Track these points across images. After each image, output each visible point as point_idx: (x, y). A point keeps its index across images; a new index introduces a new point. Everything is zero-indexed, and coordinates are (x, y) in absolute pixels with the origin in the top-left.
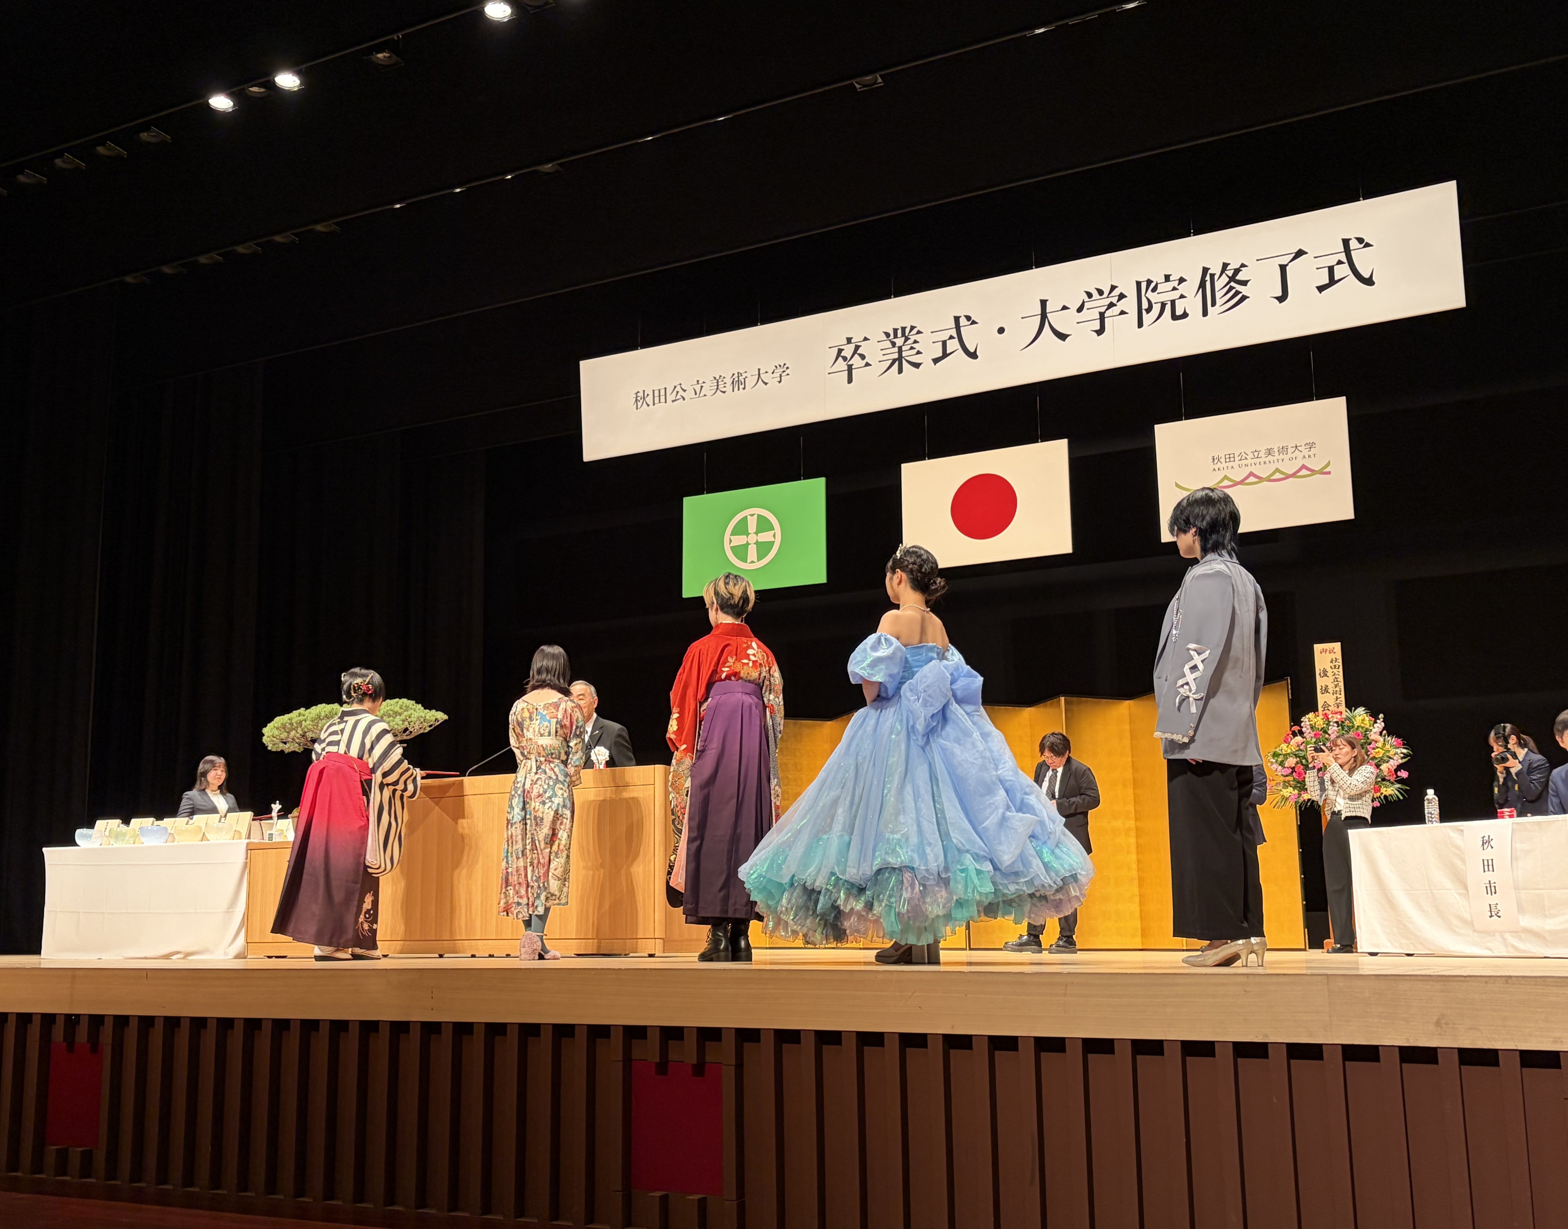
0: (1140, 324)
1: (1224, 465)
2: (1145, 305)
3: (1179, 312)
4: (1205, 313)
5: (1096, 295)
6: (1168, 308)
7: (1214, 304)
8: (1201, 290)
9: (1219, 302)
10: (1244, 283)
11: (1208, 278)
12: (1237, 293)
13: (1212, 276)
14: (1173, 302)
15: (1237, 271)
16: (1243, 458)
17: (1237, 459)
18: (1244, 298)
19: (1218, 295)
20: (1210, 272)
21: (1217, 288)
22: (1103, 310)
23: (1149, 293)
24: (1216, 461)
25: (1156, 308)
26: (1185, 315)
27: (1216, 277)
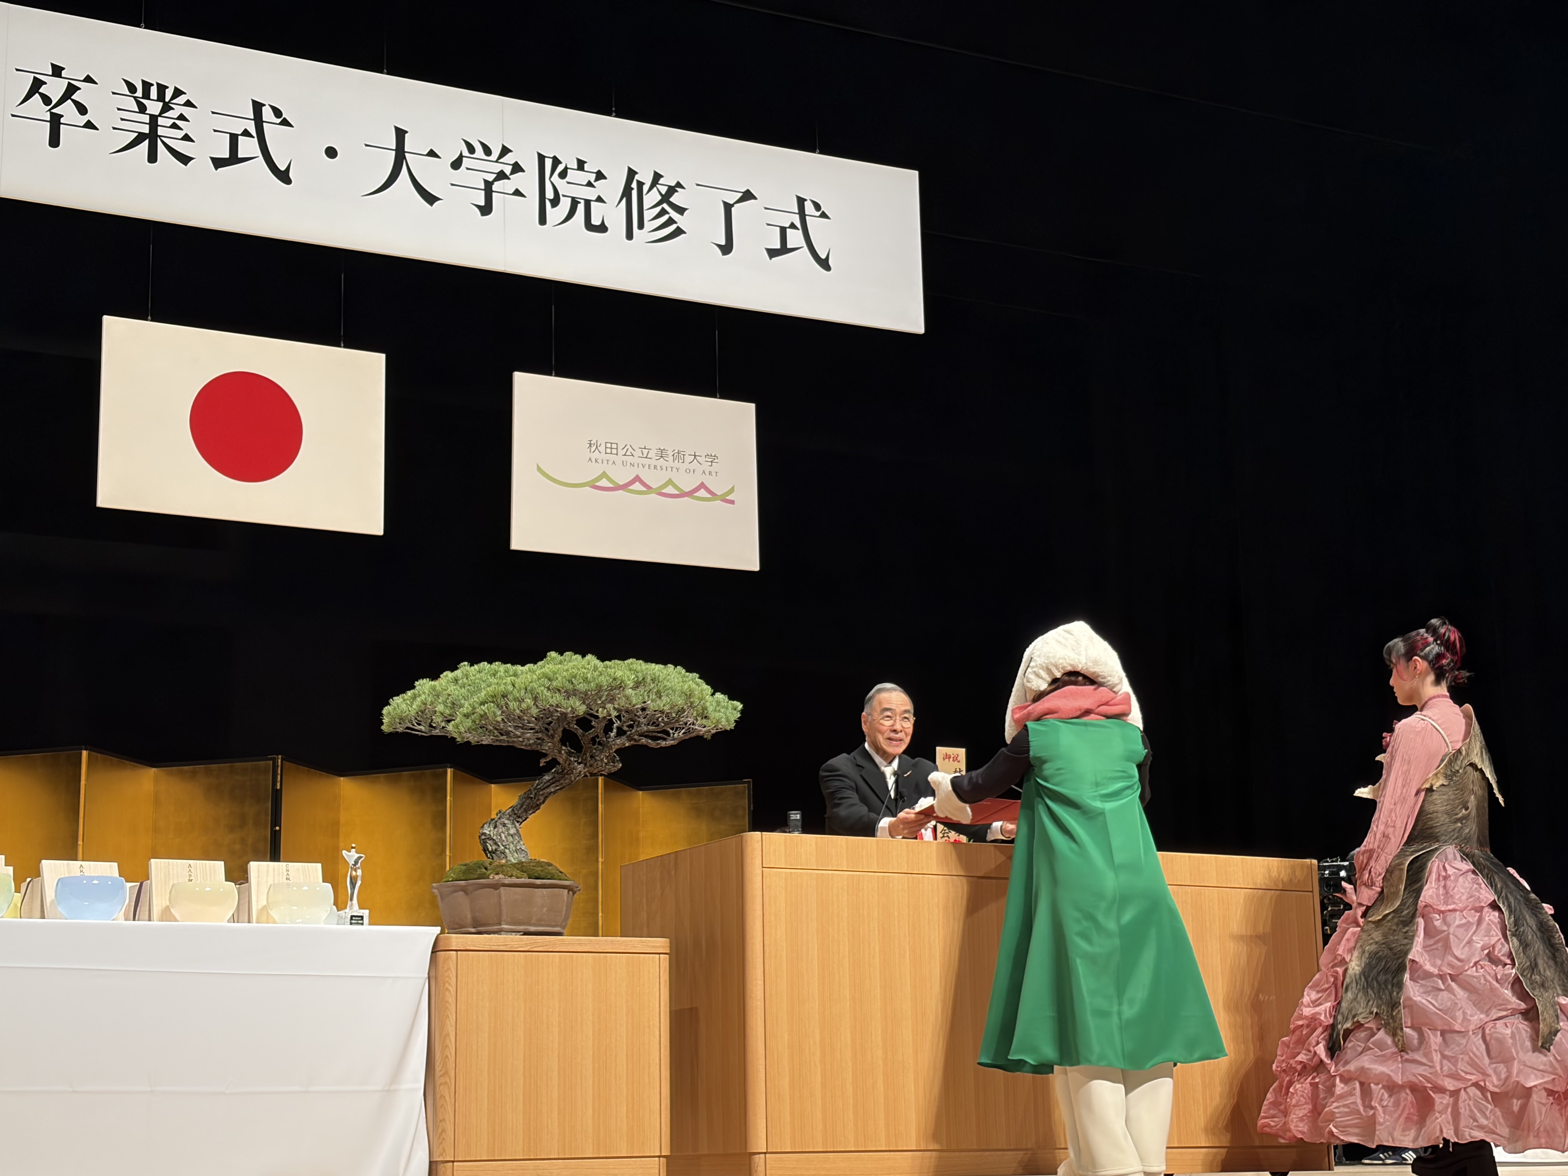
0: (543, 220)
1: (603, 456)
2: (550, 194)
3: (597, 221)
4: (630, 235)
5: (479, 152)
6: (581, 207)
7: (641, 226)
8: (624, 200)
9: (649, 225)
10: (681, 210)
11: (634, 185)
12: (671, 221)
13: (640, 184)
14: (588, 203)
15: (672, 190)
16: (628, 453)
17: (621, 452)
18: (679, 232)
19: (648, 215)
20: (637, 177)
21: (646, 206)
22: (491, 178)
23: (555, 177)
24: (593, 449)
25: (565, 205)
26: (602, 228)
27: (645, 188)
